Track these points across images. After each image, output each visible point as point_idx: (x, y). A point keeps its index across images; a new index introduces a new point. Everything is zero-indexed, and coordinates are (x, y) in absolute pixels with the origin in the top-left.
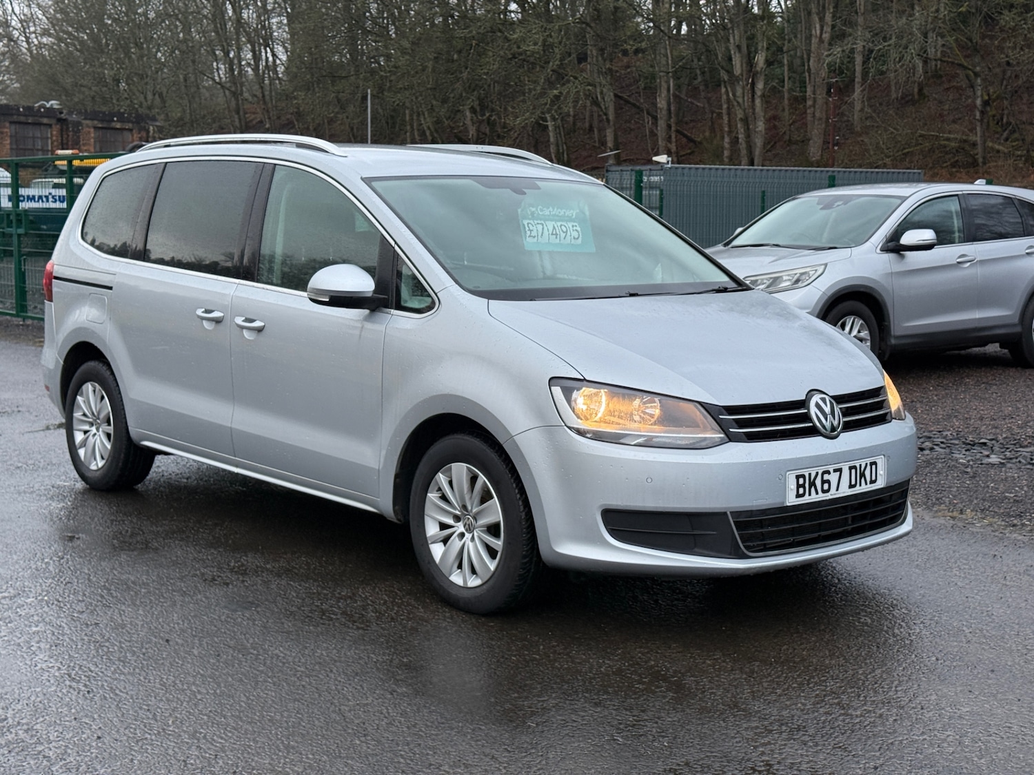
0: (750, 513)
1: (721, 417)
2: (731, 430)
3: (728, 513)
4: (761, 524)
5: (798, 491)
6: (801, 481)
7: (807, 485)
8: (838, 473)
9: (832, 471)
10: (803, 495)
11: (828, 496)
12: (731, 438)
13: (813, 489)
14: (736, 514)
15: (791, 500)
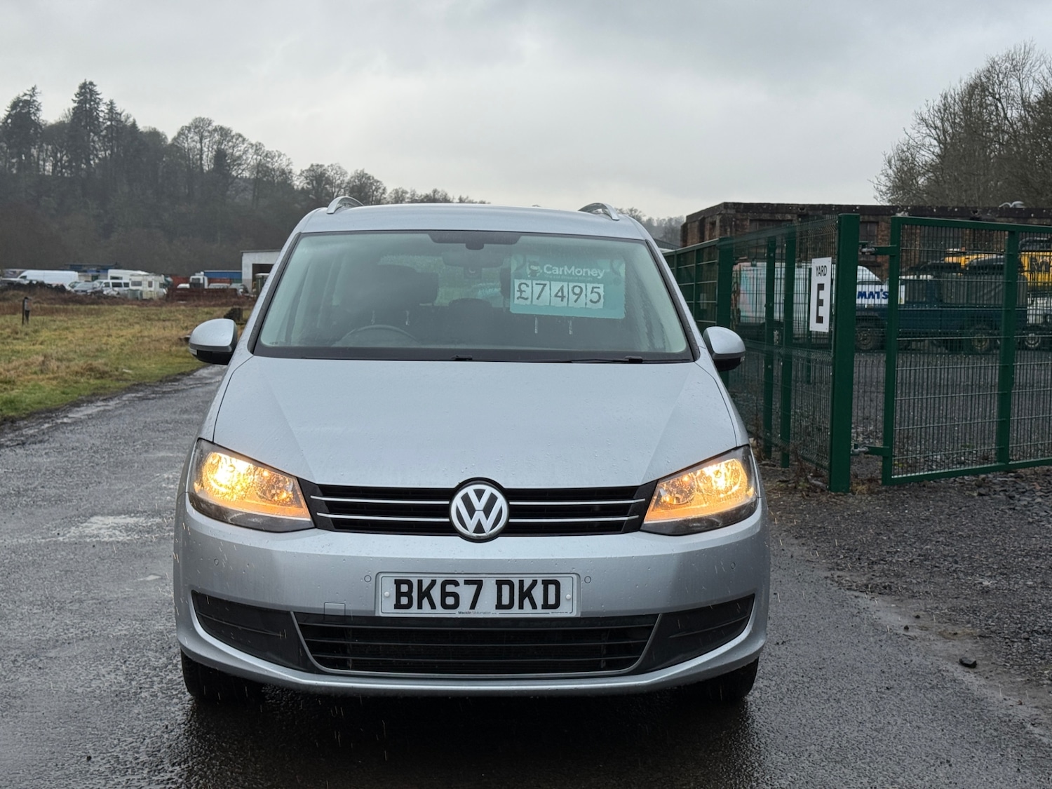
0: (323, 617)
1: (312, 497)
2: (318, 514)
3: (292, 613)
4: (341, 633)
5: (398, 600)
6: (404, 588)
7: (415, 595)
8: (475, 587)
9: (461, 581)
10: (409, 606)
11: (454, 614)
12: (318, 524)
13: (425, 601)
14: (304, 616)
15: (387, 609)
